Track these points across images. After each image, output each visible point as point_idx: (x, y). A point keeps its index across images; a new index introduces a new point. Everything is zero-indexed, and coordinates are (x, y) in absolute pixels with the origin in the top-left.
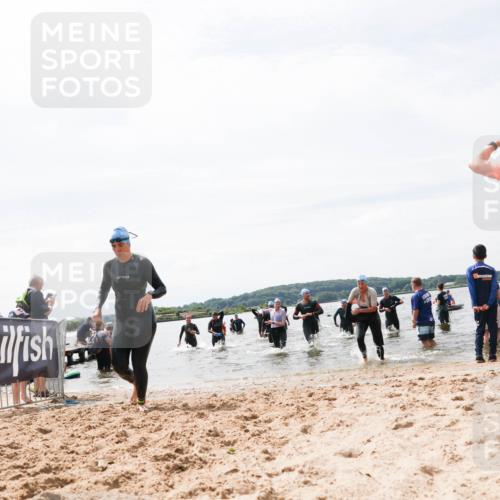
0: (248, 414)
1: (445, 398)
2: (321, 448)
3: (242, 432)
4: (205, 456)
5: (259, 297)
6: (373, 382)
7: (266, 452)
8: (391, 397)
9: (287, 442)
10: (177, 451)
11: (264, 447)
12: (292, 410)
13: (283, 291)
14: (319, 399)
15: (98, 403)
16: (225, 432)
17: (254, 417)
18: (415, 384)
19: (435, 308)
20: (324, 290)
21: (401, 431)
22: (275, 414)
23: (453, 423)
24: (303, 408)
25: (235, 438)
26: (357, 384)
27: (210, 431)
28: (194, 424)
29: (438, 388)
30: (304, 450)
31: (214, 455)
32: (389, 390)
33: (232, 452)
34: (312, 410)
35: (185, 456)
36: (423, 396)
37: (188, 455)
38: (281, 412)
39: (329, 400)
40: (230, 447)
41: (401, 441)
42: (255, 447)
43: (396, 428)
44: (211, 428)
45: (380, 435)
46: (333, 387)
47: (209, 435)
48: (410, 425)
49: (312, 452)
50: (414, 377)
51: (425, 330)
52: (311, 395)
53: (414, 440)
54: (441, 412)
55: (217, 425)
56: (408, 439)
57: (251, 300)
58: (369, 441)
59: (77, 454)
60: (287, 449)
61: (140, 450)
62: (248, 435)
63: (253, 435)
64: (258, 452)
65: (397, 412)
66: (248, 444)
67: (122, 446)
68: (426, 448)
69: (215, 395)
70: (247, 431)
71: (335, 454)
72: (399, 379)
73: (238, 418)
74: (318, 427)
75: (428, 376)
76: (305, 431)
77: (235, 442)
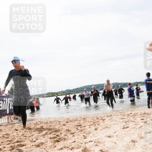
0: (78, 125)
1: (138, 119)
2: (101, 135)
3: (77, 130)
4: (65, 137)
5: (81, 89)
6: (116, 114)
7: (84, 136)
8: (122, 119)
9: (90, 133)
10: (57, 136)
11: (83, 134)
12: (92, 123)
13: (89, 87)
14: (100, 120)
15: (33, 121)
16: (72, 130)
17: (80, 125)
18: (129, 115)
19: (135, 92)
20: (101, 86)
21: (125, 129)
22: (87, 124)
23: (141, 127)
24: (95, 122)
25: (75, 132)
26: (111, 115)
27: (67, 130)
28: (62, 127)
29: (136, 116)
30: (96, 135)
31: (68, 137)
32: (121, 117)
33: (74, 136)
34: (98, 123)
35: (59, 137)
36: (132, 119)
37: (60, 137)
38: (88, 124)
39: (103, 120)
40: (73, 135)
41: (125, 132)
42: (81, 134)
43: (124, 128)
44: (67, 129)
45: (118, 130)
46: (104, 116)
47: (66, 131)
48: (128, 127)
49: (98, 136)
50: (129, 113)
51: (132, 98)
52: (97, 119)
53: (129, 132)
54: (137, 123)
55: (69, 128)
56: (127, 132)
57: (79, 90)
58: (115, 132)
59: (27, 137)
60: (91, 135)
61: (46, 135)
62: (79, 131)
63: (80, 131)
64: (82, 136)
65: (124, 124)
66: (79, 133)
67: (40, 134)
68: (133, 134)
69: (68, 119)
70: (78, 130)
71: (105, 137)
72: (125, 113)
73: (75, 126)
74: (100, 128)
75: (133, 113)
76: (96, 129)
77: (74, 133)
